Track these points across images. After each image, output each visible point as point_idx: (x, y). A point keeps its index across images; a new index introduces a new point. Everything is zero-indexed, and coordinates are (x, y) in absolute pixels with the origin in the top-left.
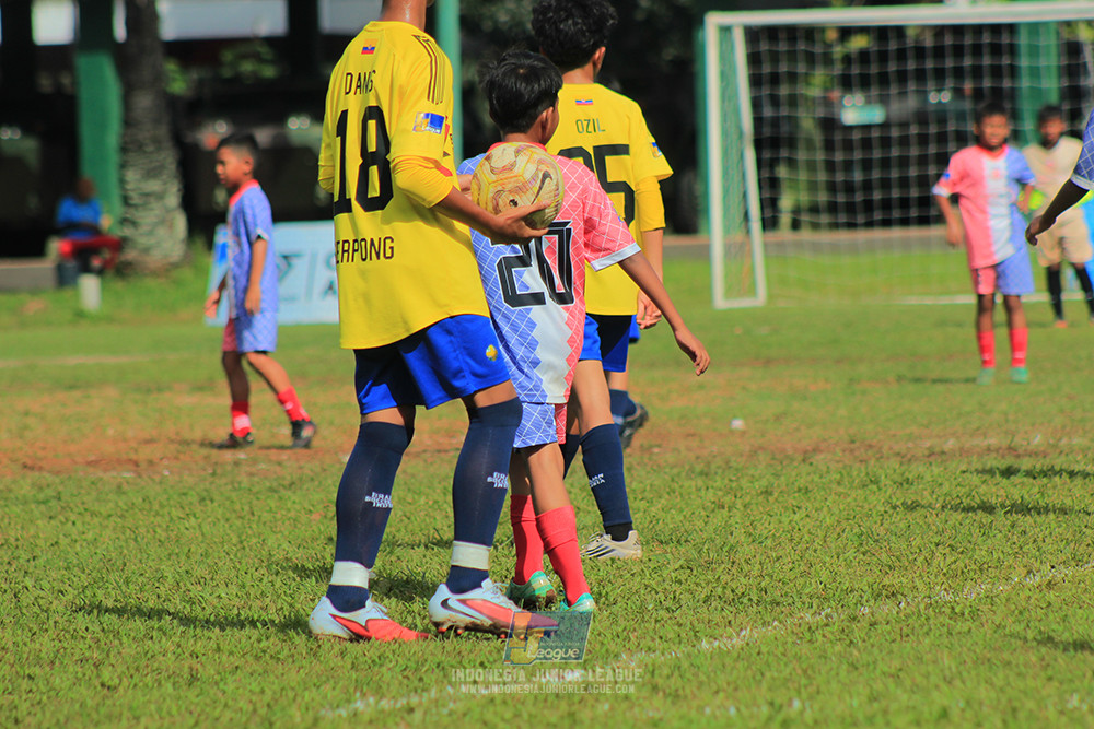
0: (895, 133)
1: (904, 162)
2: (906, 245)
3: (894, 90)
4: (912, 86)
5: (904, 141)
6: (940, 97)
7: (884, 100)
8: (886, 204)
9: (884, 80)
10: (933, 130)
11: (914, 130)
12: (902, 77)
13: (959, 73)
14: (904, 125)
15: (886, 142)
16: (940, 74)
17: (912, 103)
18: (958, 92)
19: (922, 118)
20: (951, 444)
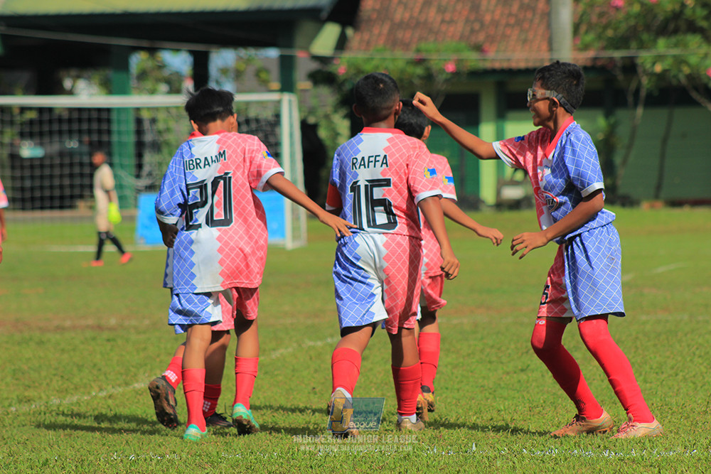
0: (47, 162)
1: (51, 177)
2: (52, 219)
3: (46, 140)
4: (56, 138)
5: (52, 166)
6: (73, 144)
7: (41, 144)
8: (42, 199)
9: (41, 134)
10: (67, 161)
11: (57, 161)
12: (51, 133)
13: (80, 132)
14: (51, 158)
15: (42, 166)
16: (70, 132)
17: (55, 148)
18: (80, 142)
19: (61, 154)
20: (68, 323)
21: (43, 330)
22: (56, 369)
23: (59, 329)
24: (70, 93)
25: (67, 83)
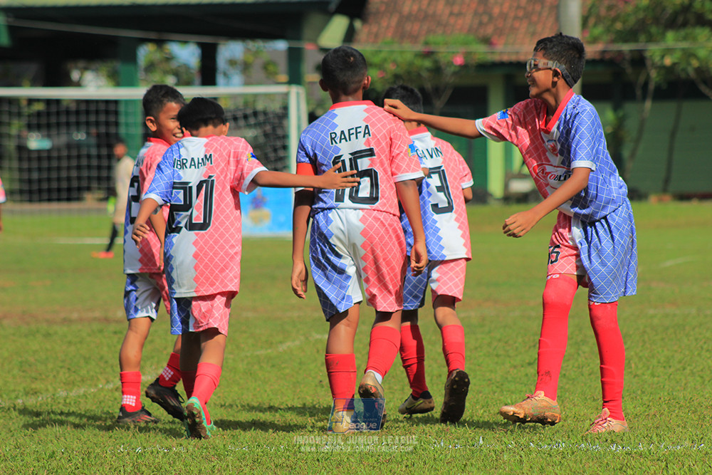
0: (55, 154)
1: (59, 169)
2: (59, 211)
3: (54, 132)
4: (64, 130)
5: (59, 158)
6: (80, 136)
7: (49, 136)
8: (49, 190)
9: (49, 126)
10: (74, 153)
11: (65, 153)
12: (58, 125)
13: (88, 124)
14: (59, 150)
15: (49, 158)
16: (78, 124)
17: (63, 140)
18: (88, 134)
19: (69, 146)
20: (75, 316)
21: (50, 322)
22: (63, 361)
23: (67, 321)
24: (78, 84)
25: (75, 75)
